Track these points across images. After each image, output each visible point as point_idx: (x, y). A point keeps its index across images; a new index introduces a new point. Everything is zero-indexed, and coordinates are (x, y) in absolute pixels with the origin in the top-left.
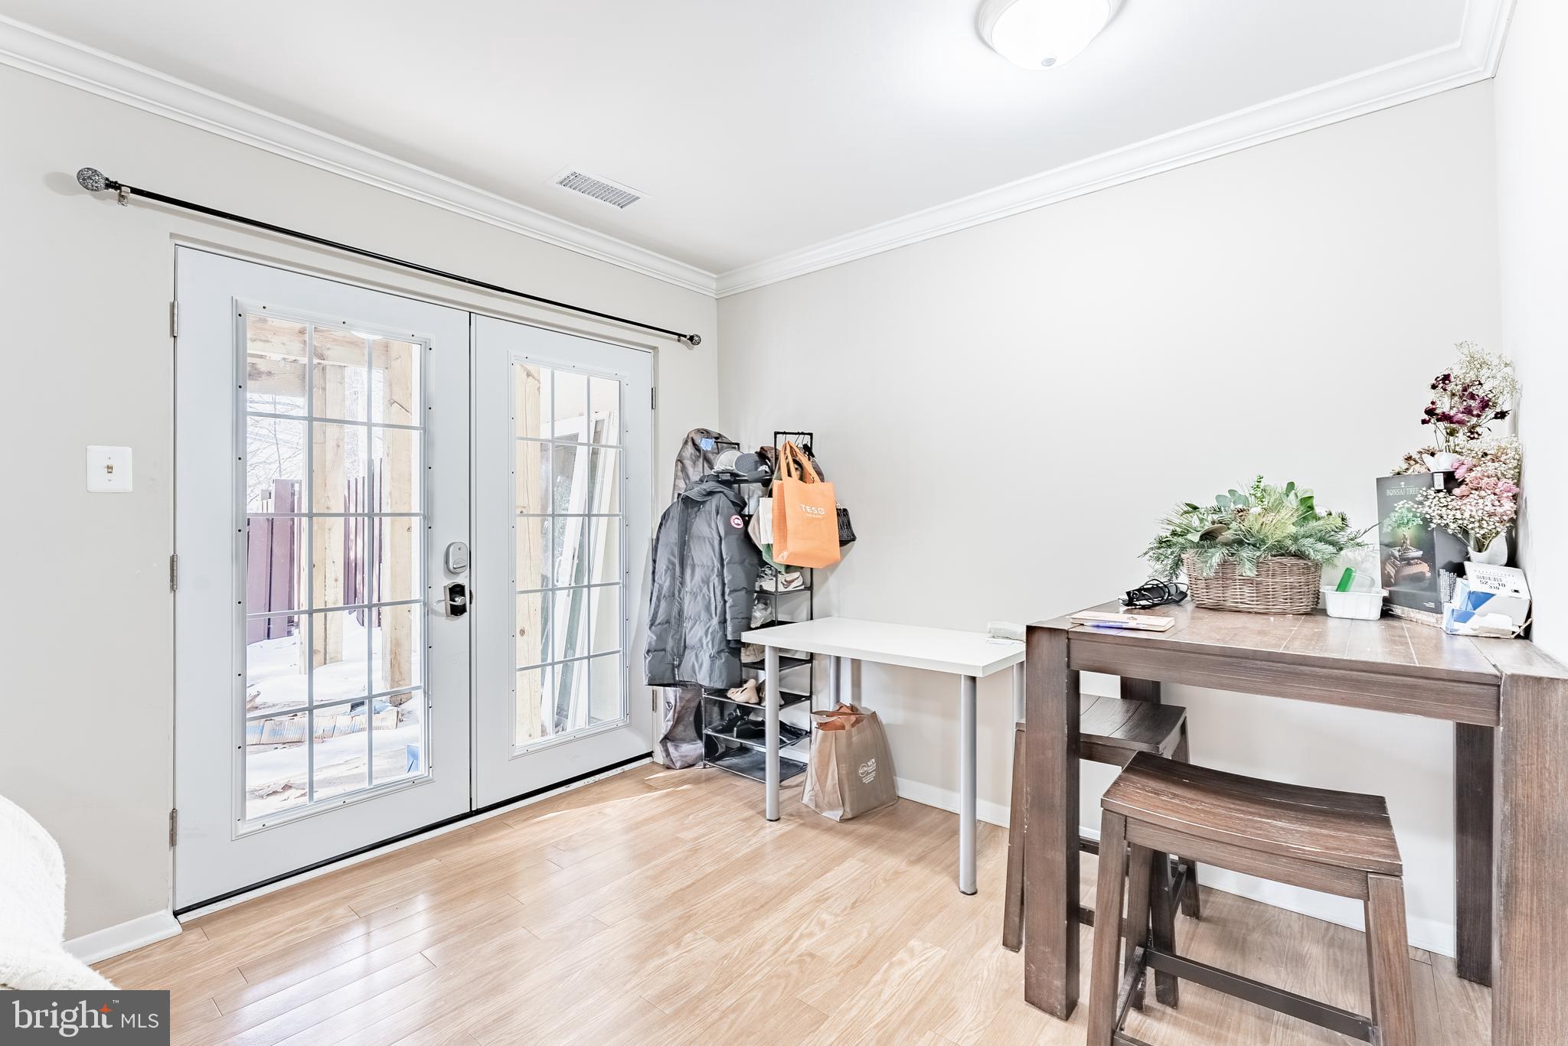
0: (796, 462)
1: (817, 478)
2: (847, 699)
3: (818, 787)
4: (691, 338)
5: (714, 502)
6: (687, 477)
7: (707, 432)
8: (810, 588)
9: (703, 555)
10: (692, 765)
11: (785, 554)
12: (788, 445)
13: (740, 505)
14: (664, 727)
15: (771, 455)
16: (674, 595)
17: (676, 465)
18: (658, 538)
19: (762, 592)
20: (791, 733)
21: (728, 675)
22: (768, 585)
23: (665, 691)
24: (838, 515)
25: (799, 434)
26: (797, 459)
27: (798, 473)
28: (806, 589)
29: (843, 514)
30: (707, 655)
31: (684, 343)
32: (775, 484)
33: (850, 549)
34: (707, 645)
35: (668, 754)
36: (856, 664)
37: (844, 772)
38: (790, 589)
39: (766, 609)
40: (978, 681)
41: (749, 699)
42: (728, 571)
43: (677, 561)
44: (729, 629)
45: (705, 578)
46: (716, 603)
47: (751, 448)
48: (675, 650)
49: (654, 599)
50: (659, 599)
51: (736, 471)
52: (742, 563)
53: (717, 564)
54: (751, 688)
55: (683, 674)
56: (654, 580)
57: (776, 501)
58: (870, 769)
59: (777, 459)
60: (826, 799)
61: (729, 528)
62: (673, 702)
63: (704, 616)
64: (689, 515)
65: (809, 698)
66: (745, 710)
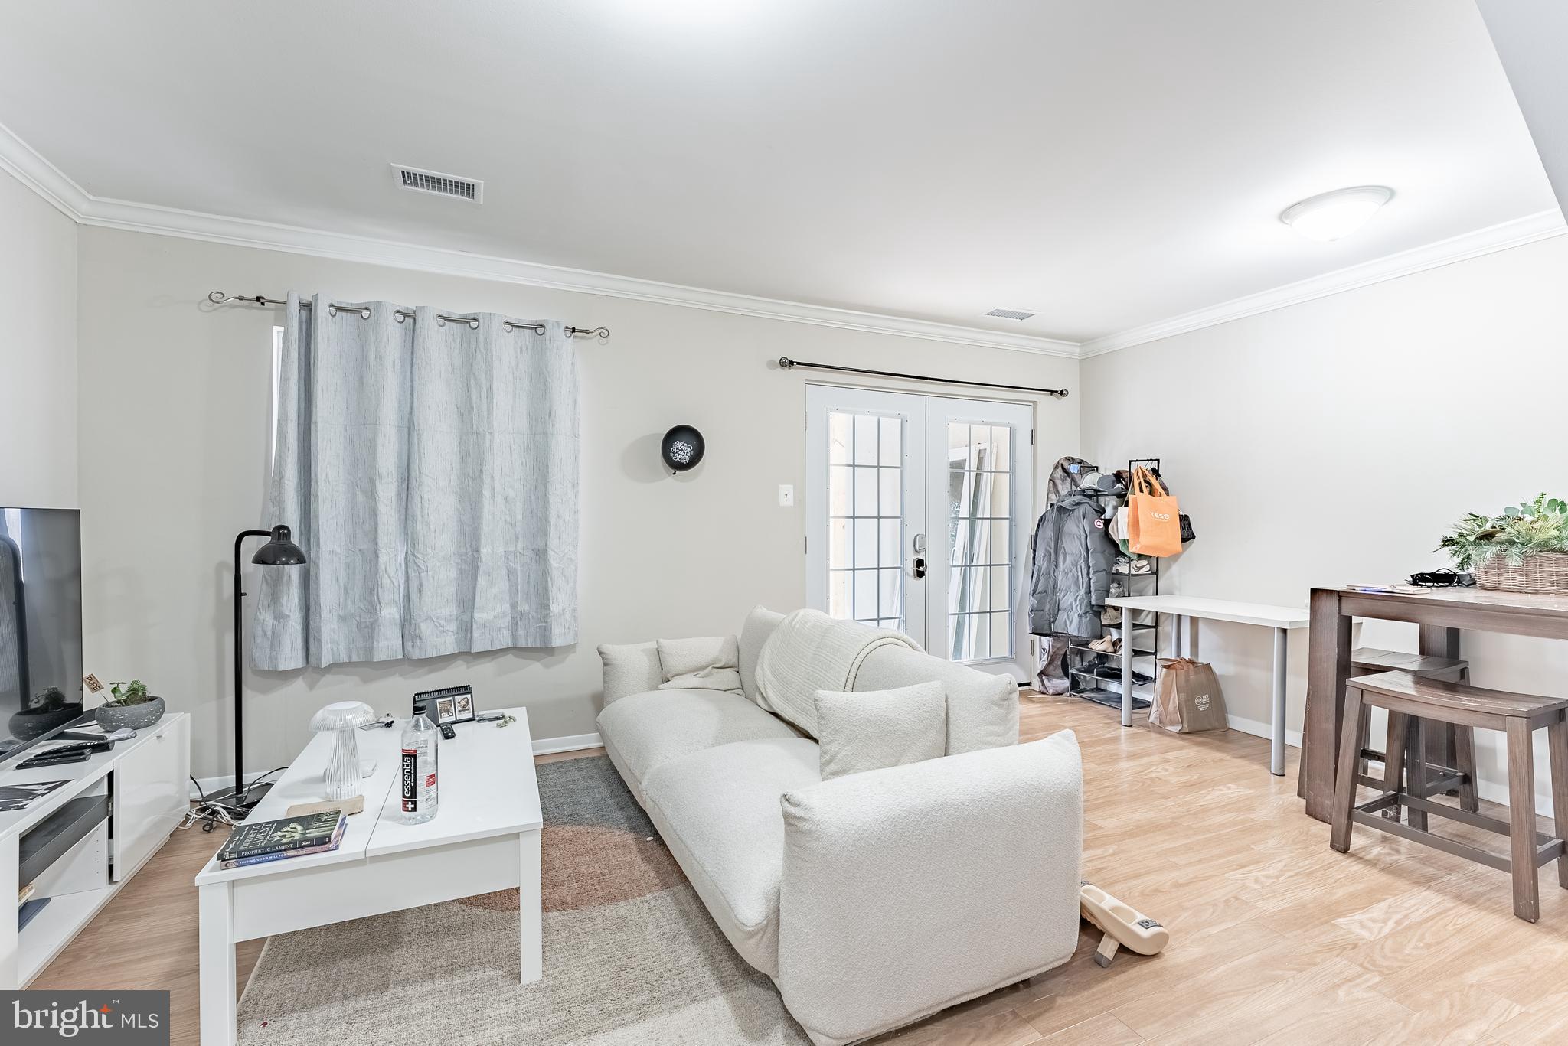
0: (1145, 481)
1: (1163, 493)
2: (1186, 654)
3: (1161, 709)
4: (1061, 393)
5: (1081, 510)
6: (1057, 491)
7: (1072, 459)
8: (1157, 573)
9: (1073, 546)
10: (1062, 694)
11: (1138, 546)
12: (1140, 470)
13: (1101, 511)
14: (1040, 666)
15: (1126, 476)
16: (1050, 574)
17: (1049, 484)
18: (1037, 535)
19: (1118, 573)
20: (1140, 678)
21: (1092, 630)
22: (1123, 569)
23: (1040, 640)
24: (1180, 520)
25: (1148, 460)
26: (1147, 479)
27: (1148, 489)
28: (1152, 573)
29: (1184, 520)
30: (1076, 615)
31: (1055, 396)
32: (1130, 498)
33: (1190, 545)
34: (1076, 608)
35: (1043, 684)
36: (1194, 620)
37: (1183, 699)
38: (1140, 572)
39: (1119, 588)
40: (1288, 632)
41: (1108, 648)
42: (1093, 558)
43: (1052, 552)
44: (1093, 597)
45: (1074, 563)
46: (1082, 579)
47: (1108, 469)
48: (1051, 610)
49: (1035, 576)
50: (1038, 575)
51: (1098, 488)
52: (1103, 552)
53: (1083, 553)
54: (1108, 642)
55: (1058, 627)
56: (1034, 563)
57: (1131, 509)
58: (1204, 701)
59: (1131, 477)
60: (1168, 717)
61: (1093, 529)
62: (1047, 649)
63: (1073, 588)
64: (1061, 519)
65: (1155, 653)
66: (1102, 657)
